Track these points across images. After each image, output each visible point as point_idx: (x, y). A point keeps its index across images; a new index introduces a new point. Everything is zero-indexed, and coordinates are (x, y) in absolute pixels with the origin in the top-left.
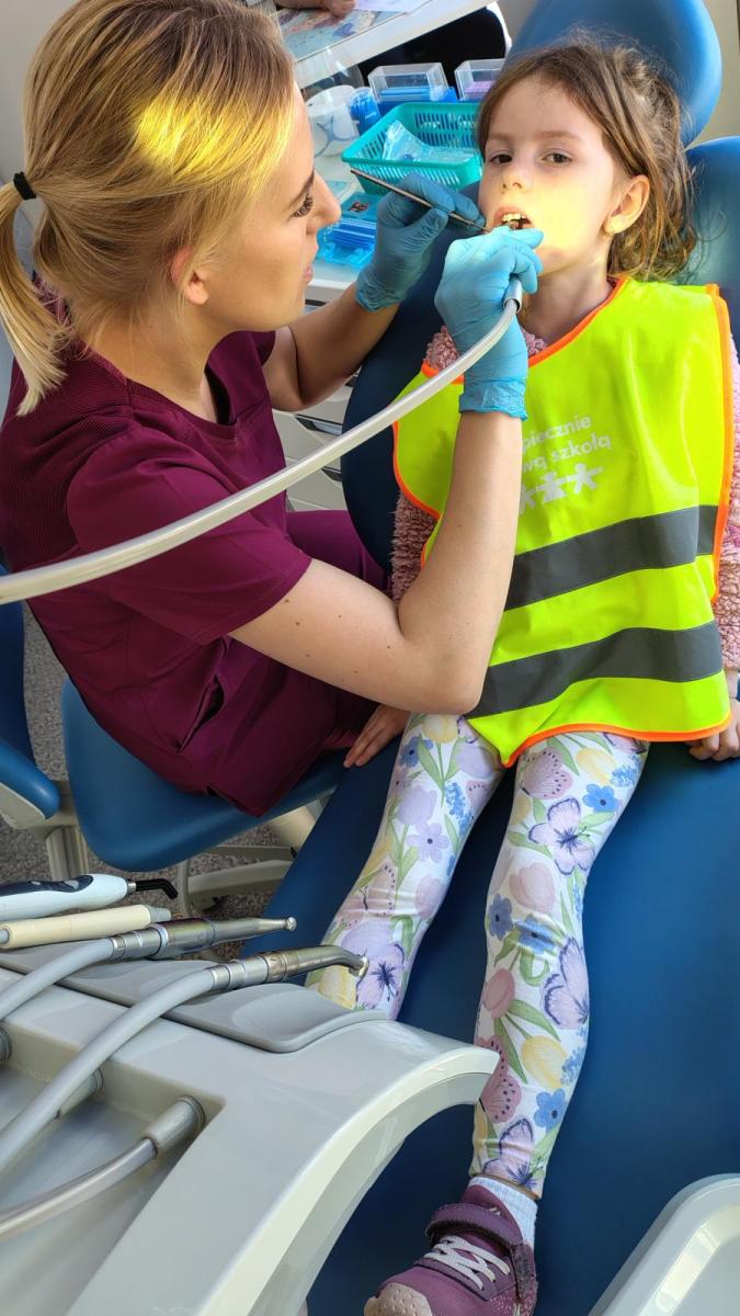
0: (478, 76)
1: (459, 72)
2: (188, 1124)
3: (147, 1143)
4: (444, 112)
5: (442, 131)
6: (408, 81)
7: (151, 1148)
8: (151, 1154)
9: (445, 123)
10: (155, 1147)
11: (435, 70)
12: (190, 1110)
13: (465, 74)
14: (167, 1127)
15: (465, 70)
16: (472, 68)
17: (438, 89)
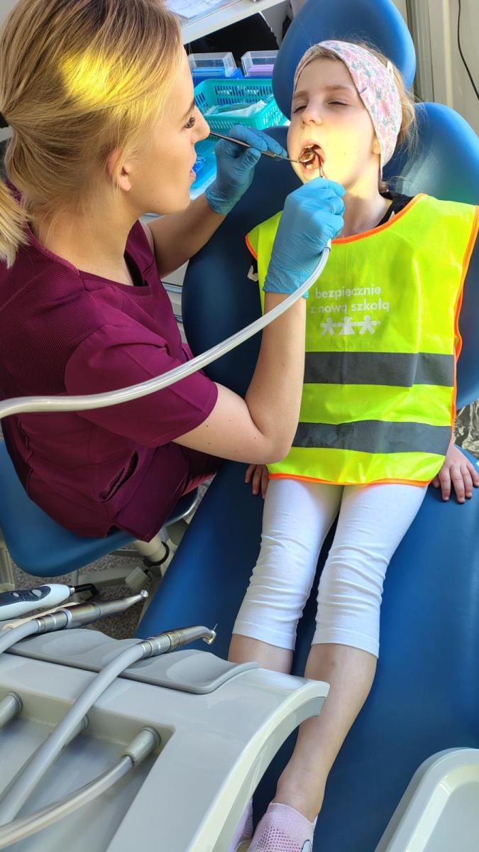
0: (256, 62)
1: (244, 58)
2: (150, 746)
3: (128, 759)
4: (234, 85)
5: (233, 97)
6: (210, 63)
7: (130, 762)
8: (131, 766)
9: (235, 92)
10: (133, 762)
11: (228, 57)
12: (152, 736)
13: (248, 60)
14: (139, 747)
15: (248, 57)
16: (252, 56)
17: (230, 69)
